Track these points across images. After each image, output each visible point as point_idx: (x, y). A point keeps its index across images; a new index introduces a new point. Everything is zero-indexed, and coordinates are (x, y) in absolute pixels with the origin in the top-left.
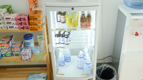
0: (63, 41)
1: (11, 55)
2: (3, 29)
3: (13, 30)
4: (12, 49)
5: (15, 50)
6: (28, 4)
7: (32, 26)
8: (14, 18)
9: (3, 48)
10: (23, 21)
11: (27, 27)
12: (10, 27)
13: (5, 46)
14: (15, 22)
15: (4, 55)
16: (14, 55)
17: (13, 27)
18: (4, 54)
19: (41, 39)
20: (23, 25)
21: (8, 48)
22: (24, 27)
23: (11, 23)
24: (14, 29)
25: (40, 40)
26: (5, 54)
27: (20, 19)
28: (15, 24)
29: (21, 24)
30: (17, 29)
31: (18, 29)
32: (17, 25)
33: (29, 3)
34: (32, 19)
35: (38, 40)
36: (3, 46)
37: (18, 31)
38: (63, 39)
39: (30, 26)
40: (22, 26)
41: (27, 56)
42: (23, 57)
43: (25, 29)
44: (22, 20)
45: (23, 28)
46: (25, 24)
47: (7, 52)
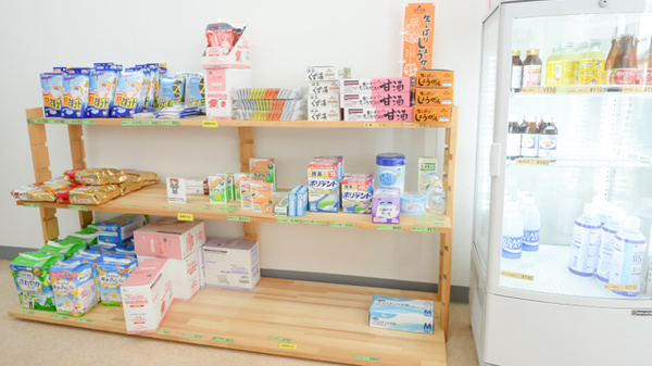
0: (533, 147)
1: (335, 209)
2: (329, 119)
3: (359, 120)
4: (343, 186)
5: (352, 191)
6: (402, 61)
7: (422, 107)
8: (368, 81)
9: (318, 179)
10: (393, 92)
11: (404, 111)
12: (351, 111)
13: (325, 172)
14: (368, 94)
15: (313, 207)
16: (345, 210)
17: (360, 111)
18: (313, 202)
19: (428, 172)
20: (391, 103)
21: (331, 181)
22: (393, 112)
23: (356, 97)
24: (362, 119)
25: (425, 173)
26: (317, 203)
27: (386, 86)
28: (369, 100)
29: (386, 101)
30: (370, 120)
31: (374, 119)
32: (374, 103)
33: (405, 58)
34: (425, 84)
35: (420, 173)
36: (320, 174)
37: (373, 125)
38: (534, 139)
39: (417, 106)
40: (388, 109)
41: (393, 207)
42: (380, 207)
43: (396, 118)
44: (392, 89)
45: (390, 116)
46: (400, 101)
47: (327, 195)
